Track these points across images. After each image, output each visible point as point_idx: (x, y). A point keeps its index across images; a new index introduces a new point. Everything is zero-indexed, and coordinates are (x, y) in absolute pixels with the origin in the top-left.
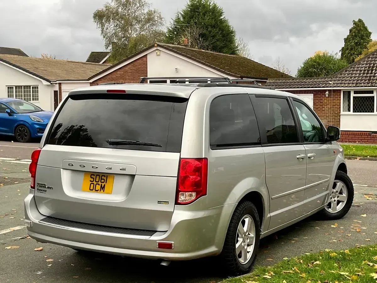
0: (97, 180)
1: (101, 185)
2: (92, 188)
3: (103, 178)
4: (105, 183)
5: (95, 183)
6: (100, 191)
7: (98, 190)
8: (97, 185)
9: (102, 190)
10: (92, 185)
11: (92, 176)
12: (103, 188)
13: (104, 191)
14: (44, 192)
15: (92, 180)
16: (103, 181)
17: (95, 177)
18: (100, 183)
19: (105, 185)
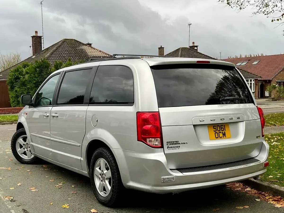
0: (219, 130)
1: (223, 132)
2: (217, 137)
3: (222, 127)
4: (224, 131)
5: (218, 132)
6: (223, 137)
7: (222, 137)
8: (220, 133)
9: (224, 136)
10: (216, 134)
11: (214, 127)
12: (224, 135)
13: (226, 137)
14: (177, 148)
15: (215, 130)
16: (222, 129)
17: (216, 128)
18: (221, 131)
19: (225, 132)
